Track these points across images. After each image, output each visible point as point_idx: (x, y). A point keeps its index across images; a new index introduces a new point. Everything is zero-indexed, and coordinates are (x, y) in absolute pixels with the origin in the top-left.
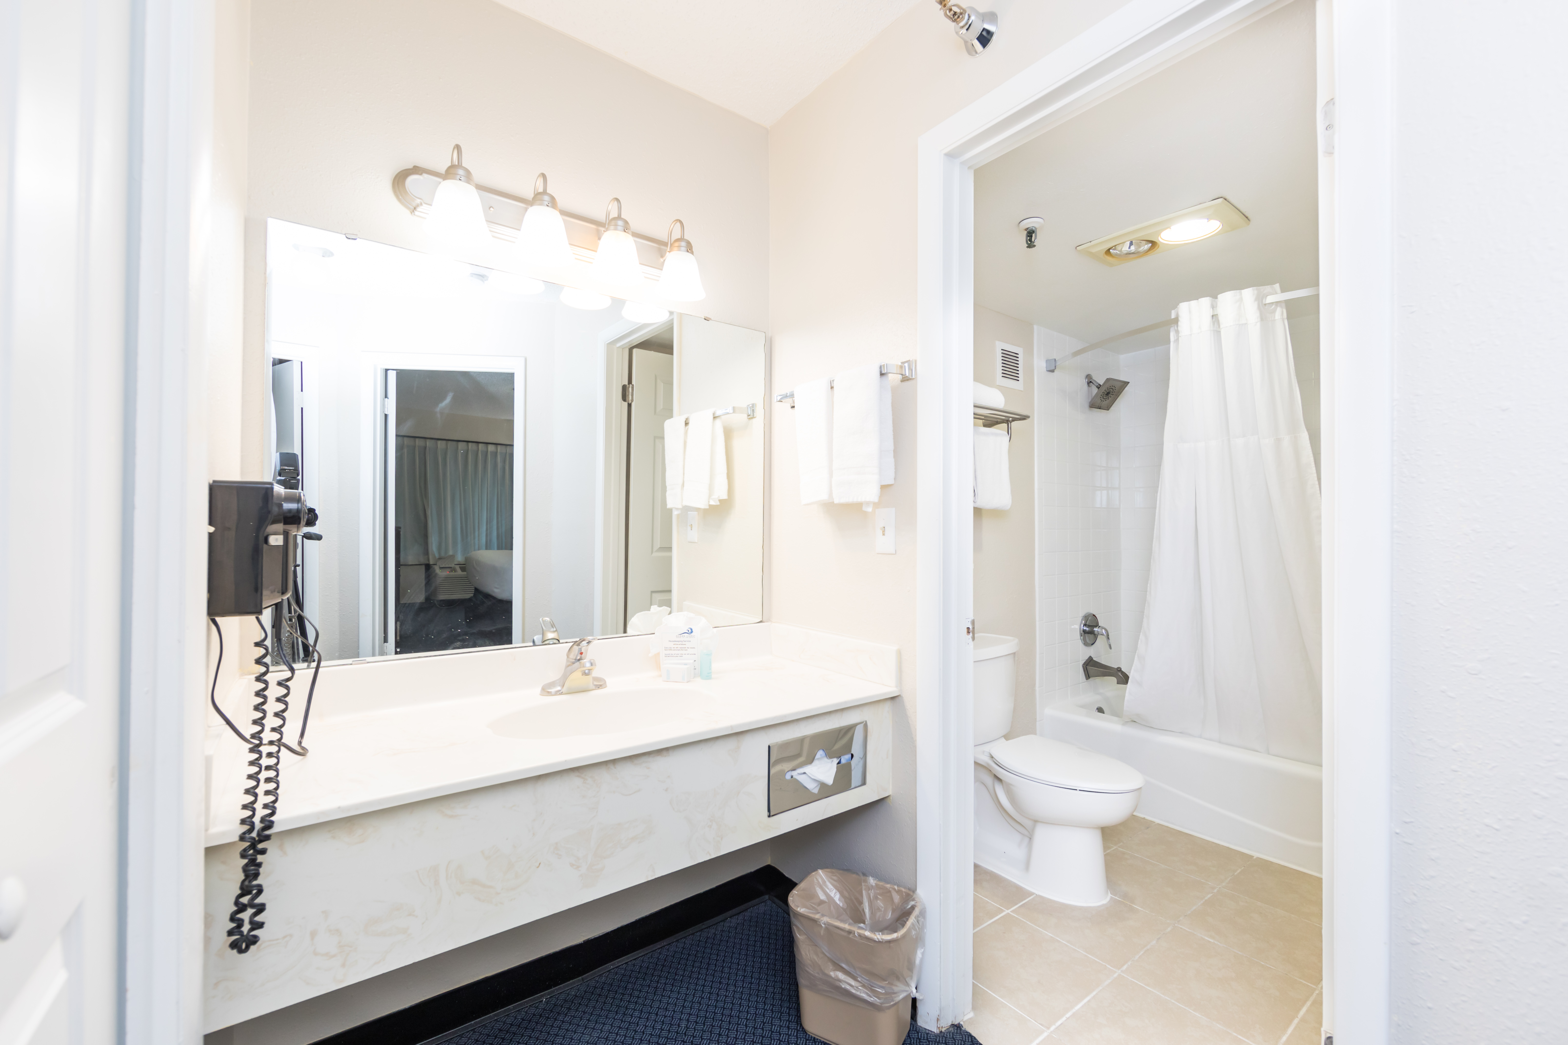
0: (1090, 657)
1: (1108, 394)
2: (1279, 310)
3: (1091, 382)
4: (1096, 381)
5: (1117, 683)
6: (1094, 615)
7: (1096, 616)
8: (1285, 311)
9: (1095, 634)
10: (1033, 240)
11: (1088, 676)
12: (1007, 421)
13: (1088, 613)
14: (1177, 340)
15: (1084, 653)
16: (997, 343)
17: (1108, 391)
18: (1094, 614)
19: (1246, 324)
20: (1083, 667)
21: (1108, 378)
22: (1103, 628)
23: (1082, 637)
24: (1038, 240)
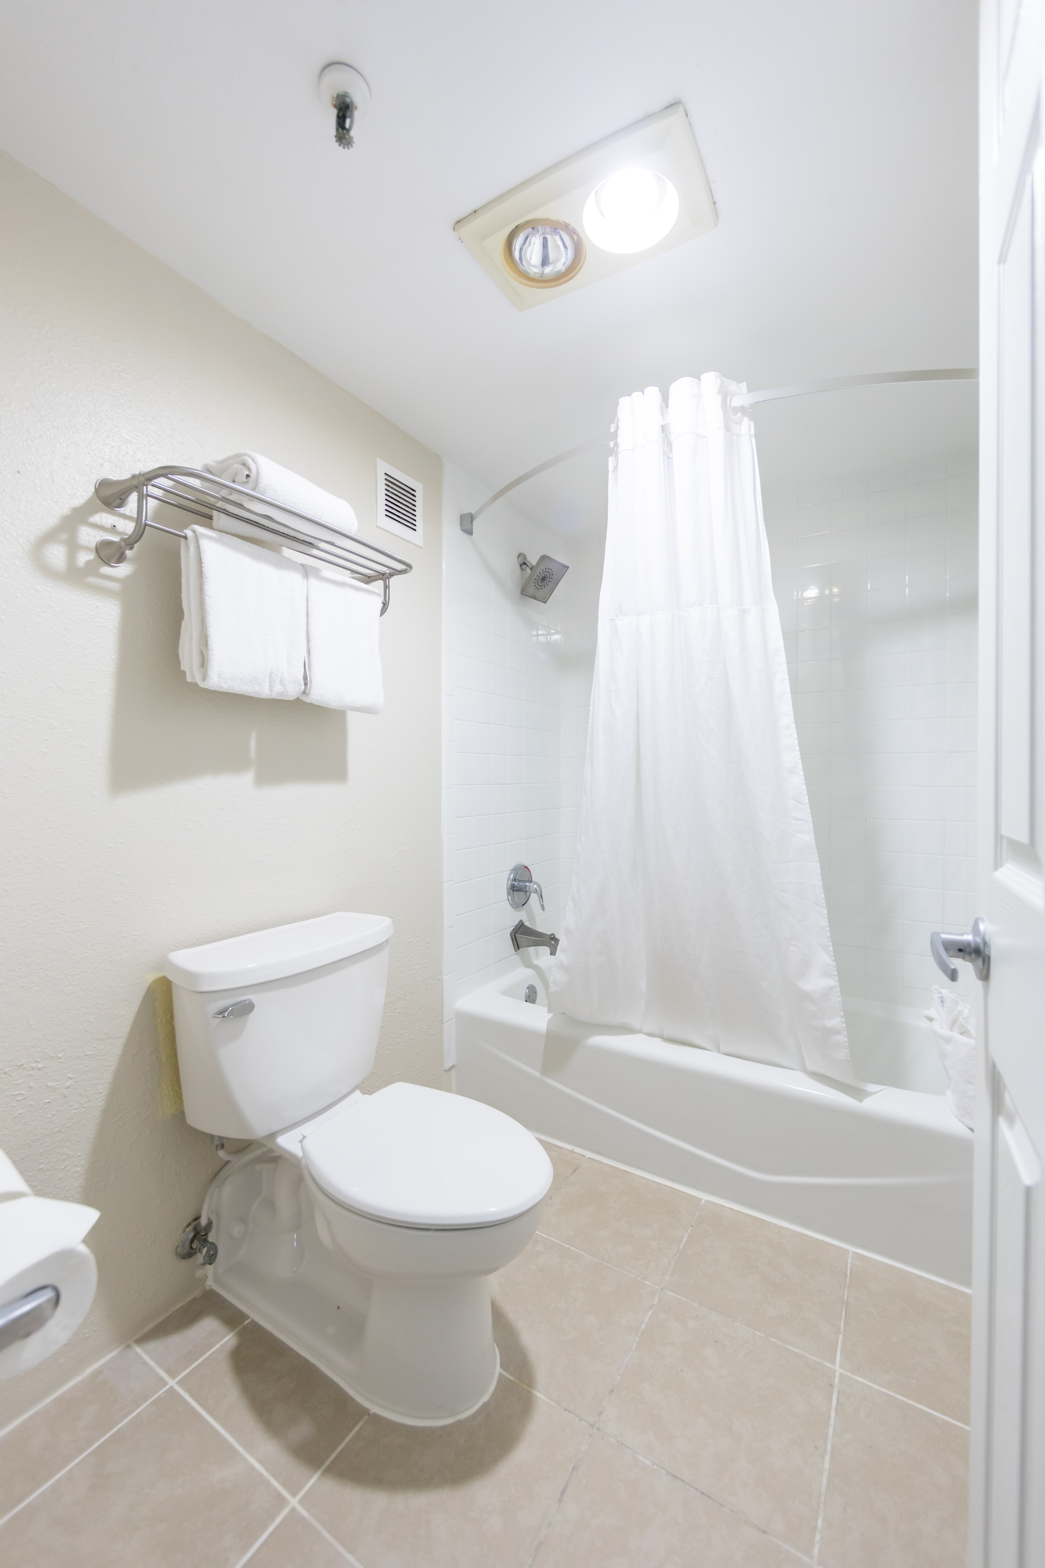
0: (521, 920)
1: (544, 579)
2: (746, 421)
3: (524, 564)
4: (530, 563)
5: (551, 955)
6: (526, 867)
7: (529, 867)
8: (752, 424)
9: (526, 892)
10: (347, 125)
11: (517, 946)
12: (384, 577)
13: (518, 865)
14: (616, 467)
15: (513, 918)
16: (380, 462)
17: (543, 575)
18: (526, 865)
19: (704, 437)
20: (511, 935)
21: (542, 555)
22: (536, 883)
23: (510, 897)
24: (358, 126)
